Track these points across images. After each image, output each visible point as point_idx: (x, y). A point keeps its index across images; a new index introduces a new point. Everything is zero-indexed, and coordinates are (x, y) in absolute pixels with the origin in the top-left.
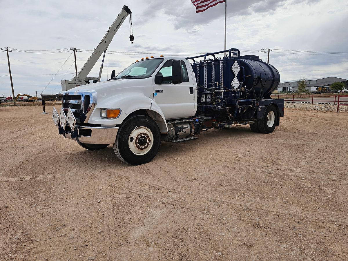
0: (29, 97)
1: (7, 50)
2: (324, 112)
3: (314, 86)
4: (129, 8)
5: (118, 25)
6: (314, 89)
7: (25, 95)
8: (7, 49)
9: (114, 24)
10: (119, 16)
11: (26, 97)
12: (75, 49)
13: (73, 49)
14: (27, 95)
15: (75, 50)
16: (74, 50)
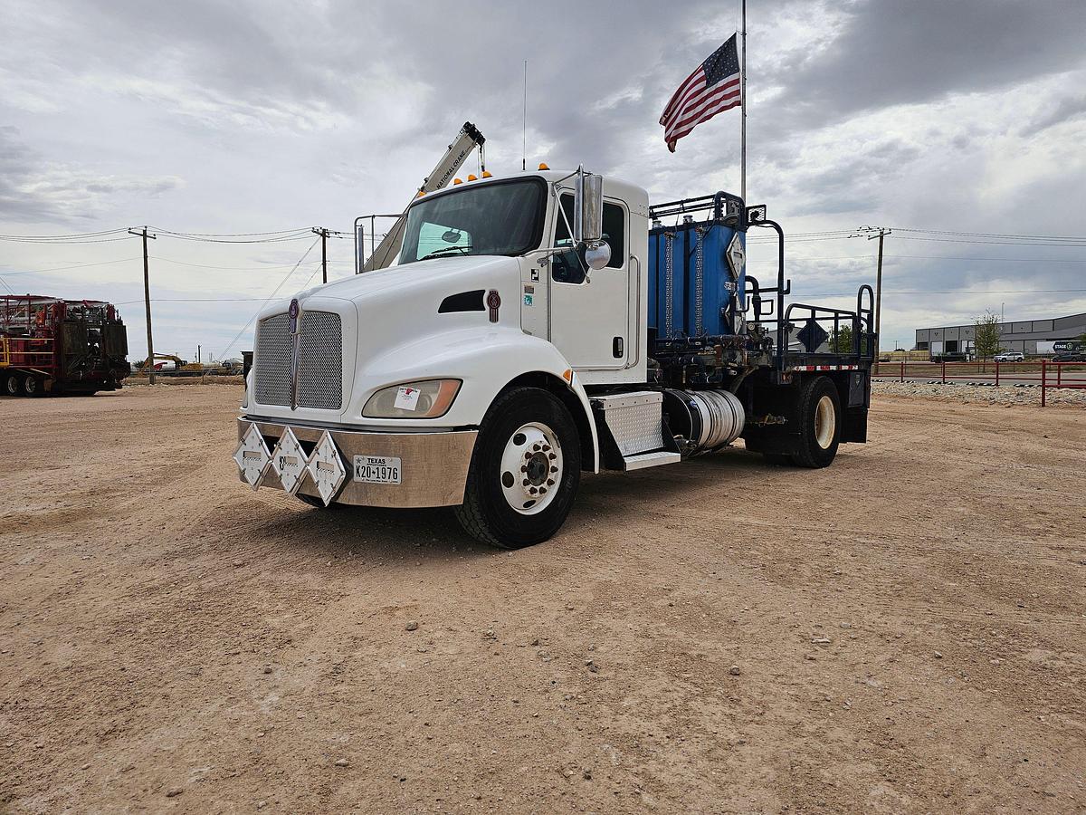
0: (178, 362)
1: (145, 235)
2: (1007, 405)
3: (1048, 340)
4: (478, 128)
5: (448, 173)
6: (1045, 347)
7: (168, 357)
8: (145, 231)
9: (439, 170)
10: (450, 148)
11: (171, 364)
12: (324, 230)
13: (321, 231)
14: (173, 358)
15: (324, 234)
16: (321, 235)
